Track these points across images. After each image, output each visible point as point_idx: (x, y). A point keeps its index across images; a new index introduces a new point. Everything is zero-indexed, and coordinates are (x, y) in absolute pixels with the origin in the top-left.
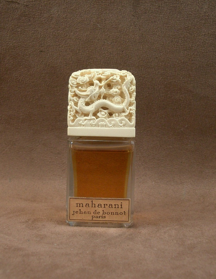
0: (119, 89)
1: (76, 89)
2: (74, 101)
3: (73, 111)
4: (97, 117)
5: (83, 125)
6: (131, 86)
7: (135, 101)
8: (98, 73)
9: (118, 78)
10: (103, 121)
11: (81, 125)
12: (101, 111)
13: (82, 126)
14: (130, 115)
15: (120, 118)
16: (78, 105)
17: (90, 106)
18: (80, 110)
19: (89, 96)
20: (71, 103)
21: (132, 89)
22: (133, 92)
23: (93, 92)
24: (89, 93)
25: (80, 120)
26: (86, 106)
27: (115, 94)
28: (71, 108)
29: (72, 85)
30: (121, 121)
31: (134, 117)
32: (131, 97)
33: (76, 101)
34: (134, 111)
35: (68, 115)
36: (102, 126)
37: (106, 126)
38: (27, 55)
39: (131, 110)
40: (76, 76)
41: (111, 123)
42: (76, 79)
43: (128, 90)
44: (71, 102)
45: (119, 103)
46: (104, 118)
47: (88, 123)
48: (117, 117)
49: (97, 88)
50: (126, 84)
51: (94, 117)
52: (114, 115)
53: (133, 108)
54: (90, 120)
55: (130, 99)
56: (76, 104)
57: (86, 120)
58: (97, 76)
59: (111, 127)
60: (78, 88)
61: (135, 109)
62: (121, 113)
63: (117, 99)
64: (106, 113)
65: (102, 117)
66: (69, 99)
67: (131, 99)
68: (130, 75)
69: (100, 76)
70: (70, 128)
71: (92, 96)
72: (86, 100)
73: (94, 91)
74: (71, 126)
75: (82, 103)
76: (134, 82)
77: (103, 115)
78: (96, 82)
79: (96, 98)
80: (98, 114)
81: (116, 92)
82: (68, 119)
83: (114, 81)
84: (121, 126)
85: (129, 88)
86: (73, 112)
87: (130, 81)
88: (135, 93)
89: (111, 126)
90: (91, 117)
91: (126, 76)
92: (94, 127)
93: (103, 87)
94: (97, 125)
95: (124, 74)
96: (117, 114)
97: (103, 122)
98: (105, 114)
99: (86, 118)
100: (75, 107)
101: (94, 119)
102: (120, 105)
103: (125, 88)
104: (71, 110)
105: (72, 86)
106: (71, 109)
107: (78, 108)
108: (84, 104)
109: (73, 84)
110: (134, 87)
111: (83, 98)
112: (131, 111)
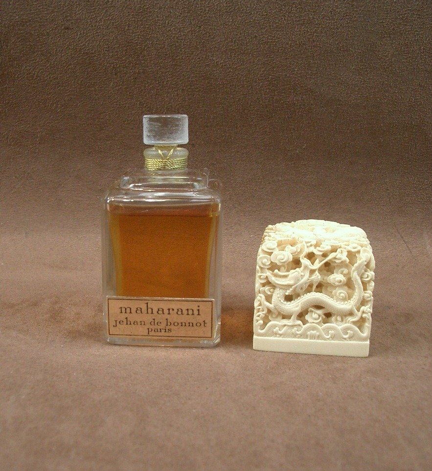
0: (345, 275)
1: (268, 273)
2: (264, 292)
3: (263, 311)
4: (305, 322)
5: (281, 335)
6: (366, 271)
7: (372, 297)
8: (309, 244)
9: (344, 257)
10: (314, 329)
11: (276, 334)
12: (312, 311)
13: (278, 336)
14: (362, 320)
15: (344, 325)
16: (273, 300)
17: (292, 302)
18: (276, 309)
19: (293, 287)
20: (261, 297)
21: (368, 277)
22: (369, 282)
23: (298, 280)
24: (291, 282)
25: (275, 326)
26: (285, 303)
27: (337, 284)
28: (260, 305)
29: (262, 266)
30: (345, 331)
31: (368, 325)
32: (365, 289)
33: (269, 293)
34: (368, 315)
35: (255, 318)
36: (313, 337)
37: (319, 337)
38: (45, 35)
39: (363, 312)
40: (269, 249)
41: (329, 333)
42: (270, 254)
43: (361, 278)
44: (260, 295)
45: (344, 299)
46: (316, 323)
47: (289, 331)
48: (339, 323)
49: (307, 274)
50: (358, 269)
51: (300, 322)
52: (333, 319)
53: (369, 309)
54: (293, 326)
55: (363, 294)
56: (269, 298)
57: (285, 325)
58: (307, 251)
59: (328, 339)
60: (273, 271)
61: (371, 311)
62: (346, 316)
63: (340, 293)
64: (319, 316)
65: (314, 323)
66: (256, 290)
67: (365, 293)
68: (365, 251)
69: (312, 249)
70: (257, 339)
71: (296, 287)
72: (286, 292)
73: (302, 278)
74: (259, 335)
75: (279, 297)
76: (373, 264)
77: (316, 319)
78: (305, 262)
79: (304, 290)
80: (307, 317)
81: (340, 281)
82: (255, 324)
83: (337, 261)
84: (345, 339)
85: (363, 274)
86: (264, 313)
87: (366, 263)
88: (373, 284)
89: (328, 337)
90: (294, 320)
91: (359, 252)
92: (299, 337)
93: (317, 272)
94: (304, 335)
95: (354, 248)
96: (339, 318)
97: (315, 331)
98: (319, 318)
99: (285, 322)
100: (268, 304)
101: (299, 325)
102: (346, 302)
103: (355, 276)
104: (259, 309)
105: (261, 268)
106: (259, 307)
107: (271, 306)
108: (283, 299)
109: (264, 264)
110: (371, 274)
111: (280, 289)
112: (364, 315)
